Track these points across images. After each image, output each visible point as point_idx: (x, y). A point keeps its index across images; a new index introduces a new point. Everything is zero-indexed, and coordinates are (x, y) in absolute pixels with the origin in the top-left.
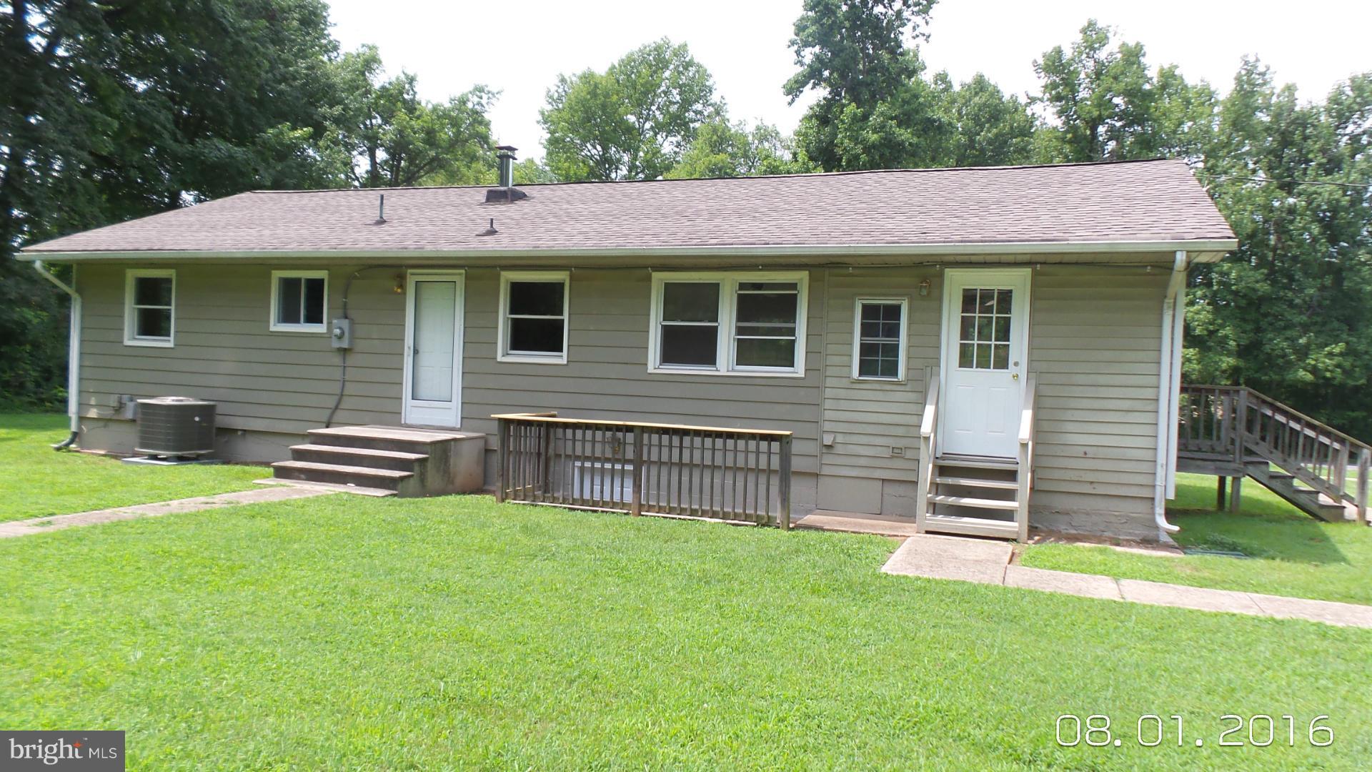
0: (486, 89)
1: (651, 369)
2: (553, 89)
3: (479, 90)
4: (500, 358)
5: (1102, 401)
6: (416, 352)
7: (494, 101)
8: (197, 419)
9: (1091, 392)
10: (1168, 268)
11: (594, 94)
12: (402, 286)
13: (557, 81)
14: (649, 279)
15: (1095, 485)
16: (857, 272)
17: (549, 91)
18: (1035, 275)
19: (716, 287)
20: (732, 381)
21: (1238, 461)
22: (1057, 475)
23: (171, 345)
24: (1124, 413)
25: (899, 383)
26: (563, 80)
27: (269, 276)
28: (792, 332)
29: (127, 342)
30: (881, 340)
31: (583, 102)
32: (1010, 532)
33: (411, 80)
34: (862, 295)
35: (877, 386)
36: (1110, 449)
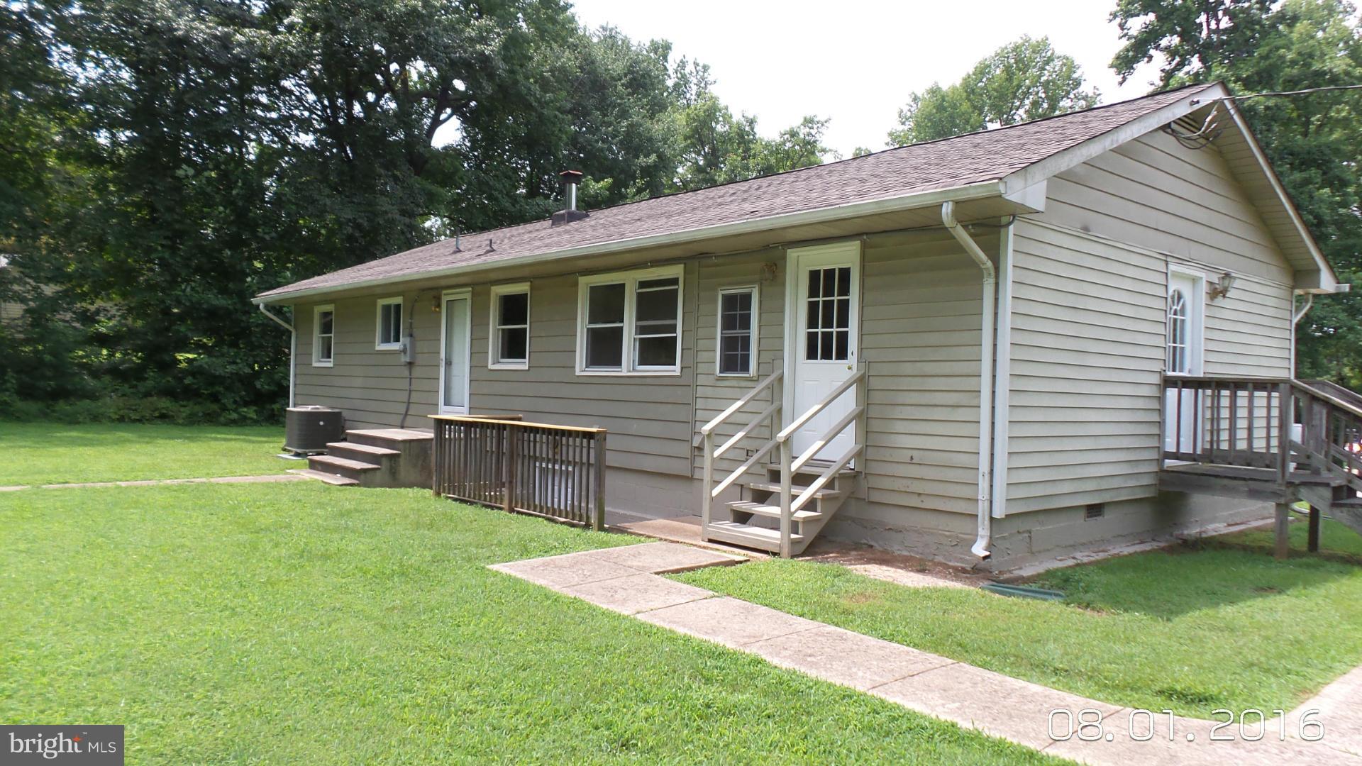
0: (816, 119)
1: (578, 373)
2: (906, 109)
3: (808, 122)
4: (491, 367)
5: (927, 394)
6: (449, 363)
7: (823, 130)
8: (322, 423)
9: (916, 383)
10: (996, 226)
11: (940, 108)
12: (439, 306)
13: (909, 101)
14: (576, 284)
15: (923, 498)
16: (721, 260)
17: (902, 111)
18: (864, 247)
19: (621, 287)
20: (632, 381)
21: (1280, 481)
22: (887, 483)
23: (331, 365)
24: (949, 409)
25: (750, 379)
26: (915, 99)
27: (375, 305)
28: (673, 329)
29: (315, 364)
30: (738, 332)
31: (929, 117)
32: (772, 544)
33: (752, 123)
34: (723, 285)
35: (734, 383)
36: (939, 453)
